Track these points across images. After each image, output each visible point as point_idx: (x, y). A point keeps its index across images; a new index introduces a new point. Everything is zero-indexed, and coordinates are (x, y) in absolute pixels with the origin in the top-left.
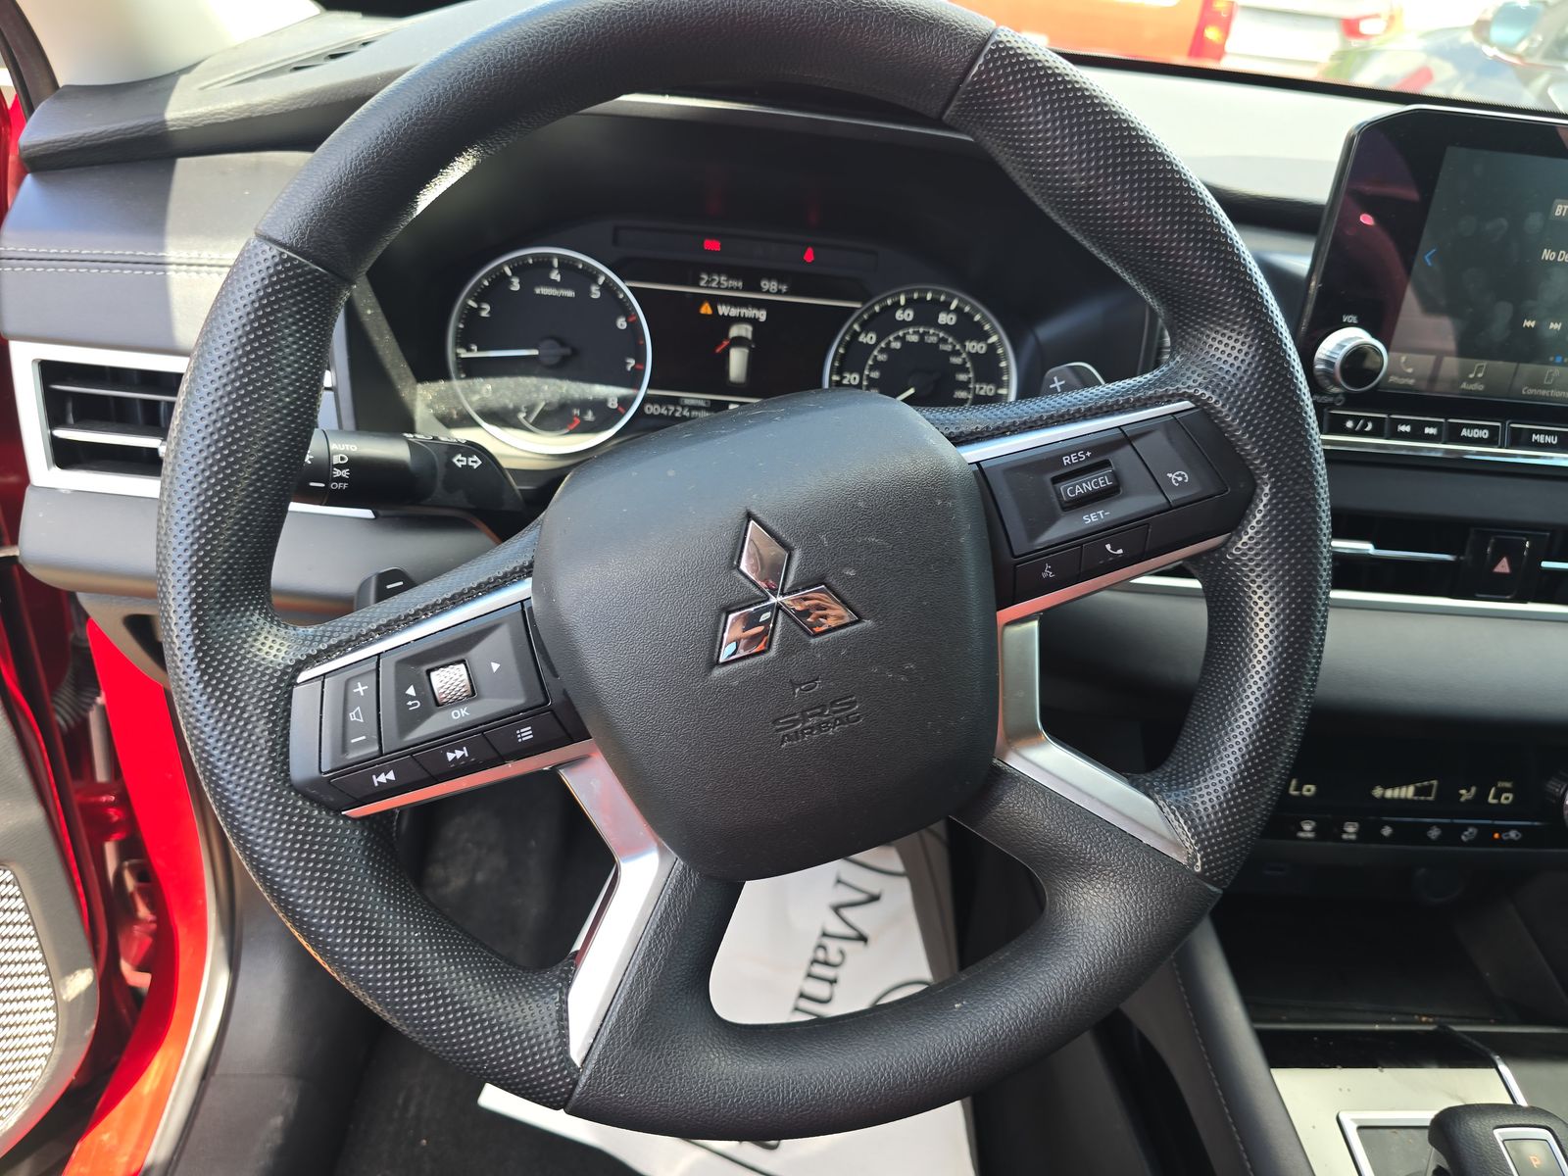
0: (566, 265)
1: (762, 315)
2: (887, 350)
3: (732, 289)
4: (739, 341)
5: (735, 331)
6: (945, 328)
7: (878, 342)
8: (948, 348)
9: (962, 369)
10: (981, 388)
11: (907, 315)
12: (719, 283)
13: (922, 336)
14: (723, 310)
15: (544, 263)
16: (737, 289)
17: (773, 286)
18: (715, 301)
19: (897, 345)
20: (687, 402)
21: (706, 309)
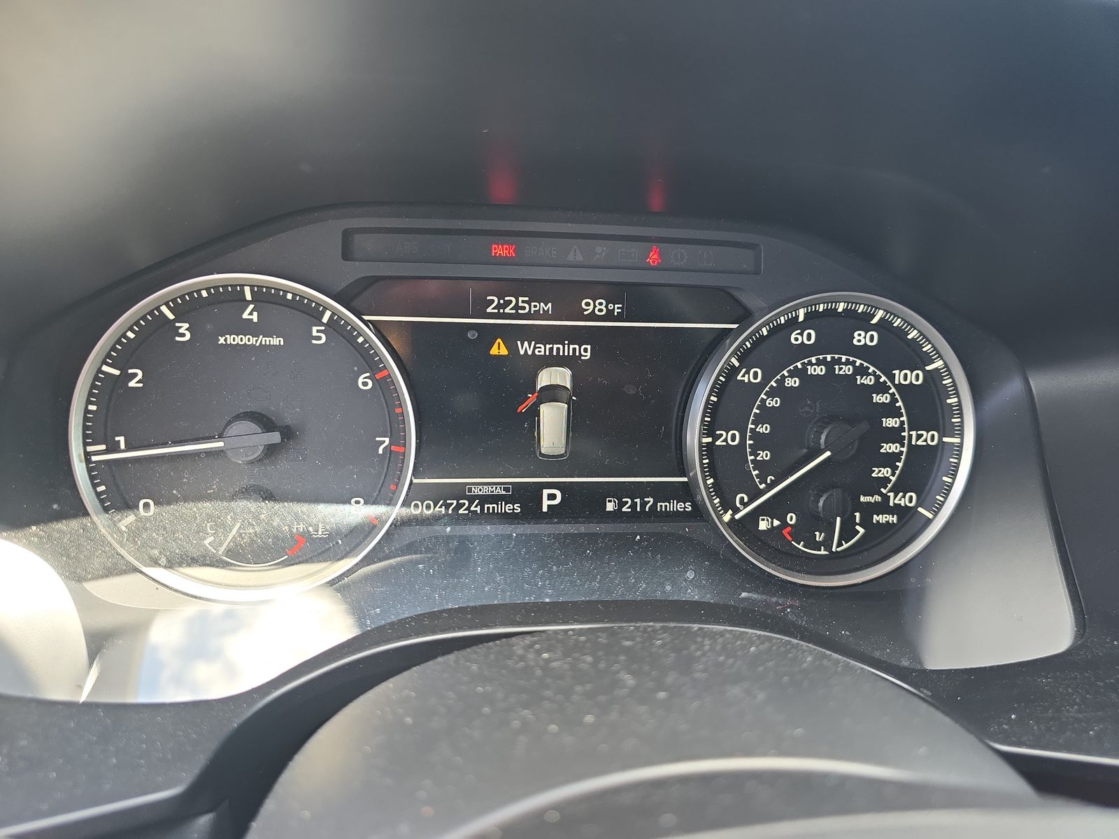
0: (263, 297)
1: (586, 352)
2: (780, 391)
3: (536, 315)
4: (551, 394)
5: (546, 378)
6: (863, 352)
7: (766, 380)
8: (869, 381)
9: (892, 411)
10: (919, 437)
11: (807, 337)
12: (517, 307)
13: (830, 366)
14: (525, 348)
15: (230, 296)
16: (545, 316)
17: (600, 307)
18: (512, 335)
19: (793, 382)
20: (476, 491)
21: (499, 349)
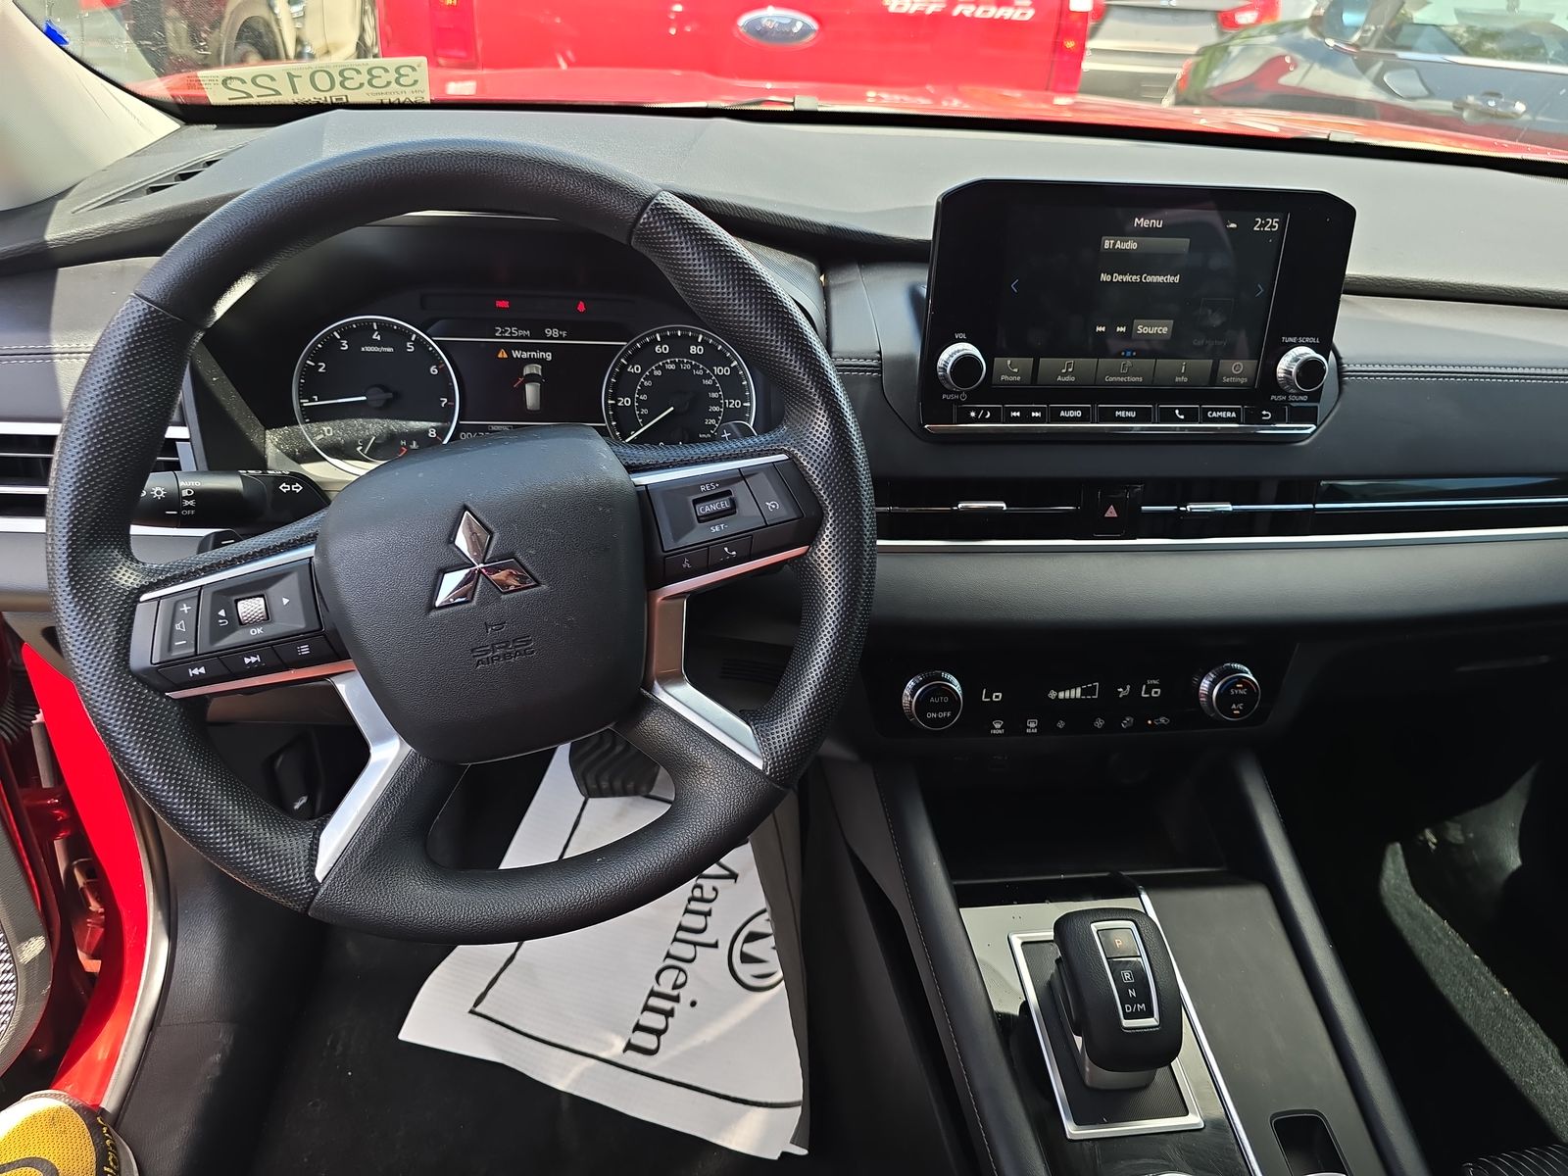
0: (384, 327)
1: (549, 356)
2: (651, 377)
3: (522, 337)
4: (531, 378)
5: (527, 371)
6: (696, 357)
7: (643, 372)
8: (700, 373)
9: (715, 389)
10: (730, 403)
11: (665, 349)
12: (511, 333)
13: (677, 364)
14: (516, 354)
15: (366, 327)
16: (526, 337)
17: (555, 332)
18: (509, 348)
19: (658, 373)
20: (493, 428)
21: (502, 354)
